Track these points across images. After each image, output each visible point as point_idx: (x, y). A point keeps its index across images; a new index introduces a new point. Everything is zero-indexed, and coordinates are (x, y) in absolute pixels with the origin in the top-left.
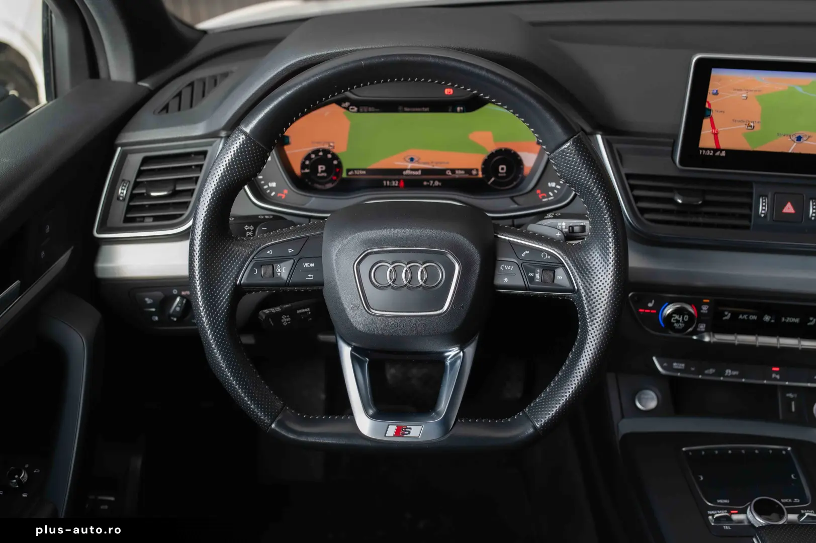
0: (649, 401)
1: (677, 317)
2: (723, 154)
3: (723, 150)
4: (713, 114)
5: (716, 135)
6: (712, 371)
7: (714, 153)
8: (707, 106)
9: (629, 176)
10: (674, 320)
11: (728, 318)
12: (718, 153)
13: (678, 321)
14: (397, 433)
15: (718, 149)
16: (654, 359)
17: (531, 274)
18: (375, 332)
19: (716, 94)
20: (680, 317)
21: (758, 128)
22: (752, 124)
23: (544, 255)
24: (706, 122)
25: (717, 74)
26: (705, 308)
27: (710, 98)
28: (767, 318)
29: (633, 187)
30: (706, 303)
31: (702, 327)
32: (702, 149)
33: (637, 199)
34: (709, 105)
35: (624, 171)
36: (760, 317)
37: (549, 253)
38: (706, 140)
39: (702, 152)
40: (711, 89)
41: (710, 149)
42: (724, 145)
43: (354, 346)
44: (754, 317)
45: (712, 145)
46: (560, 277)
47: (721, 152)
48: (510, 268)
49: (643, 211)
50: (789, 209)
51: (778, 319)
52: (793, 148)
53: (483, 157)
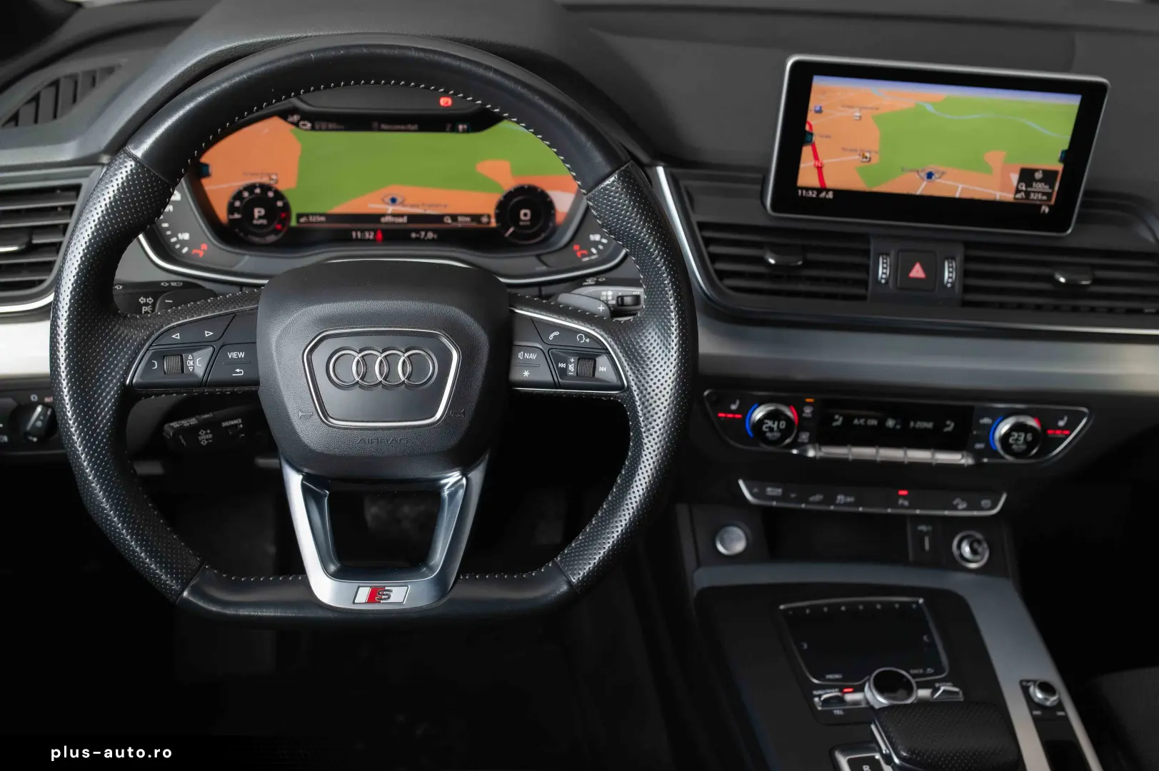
0: (735, 542)
1: (770, 423)
2: (830, 195)
3: (829, 190)
4: (816, 139)
5: (820, 169)
6: (818, 497)
7: (818, 195)
8: (807, 128)
9: (702, 226)
10: (766, 427)
11: (838, 423)
12: (823, 195)
13: (771, 429)
14: (372, 598)
15: (823, 189)
16: (741, 483)
17: (562, 365)
18: (337, 452)
19: (819, 111)
20: (774, 424)
21: (875, 160)
22: (868, 155)
23: (581, 338)
24: (807, 151)
25: (820, 84)
26: (808, 411)
27: (812, 117)
28: (890, 423)
29: (708, 242)
30: (809, 404)
31: (804, 437)
32: (802, 188)
33: (715, 258)
34: (811, 126)
35: (695, 218)
36: (882, 422)
37: (588, 335)
38: (807, 177)
39: (802, 193)
40: (812, 105)
41: (813, 189)
42: (830, 183)
43: (306, 473)
44: (874, 422)
45: (816, 184)
46: (603, 368)
47: (827, 193)
48: (533, 356)
49: (722, 275)
50: (917, 272)
51: (905, 423)
52: (922, 188)
53: (496, 197)
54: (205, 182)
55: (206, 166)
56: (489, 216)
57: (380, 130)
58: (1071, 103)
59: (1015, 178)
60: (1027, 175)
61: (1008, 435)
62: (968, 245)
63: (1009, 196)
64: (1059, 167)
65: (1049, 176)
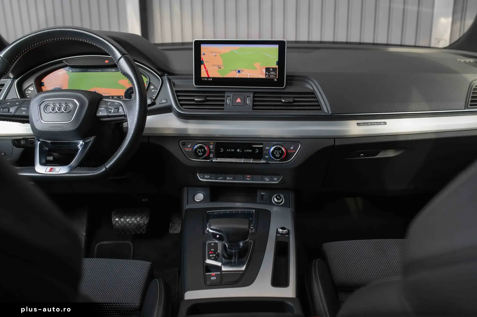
0: (200, 197)
1: (199, 150)
2: (211, 79)
3: (211, 78)
4: (205, 63)
5: (207, 72)
6: (221, 178)
7: (208, 79)
8: (201, 60)
9: (177, 92)
10: (198, 151)
11: (222, 151)
12: (209, 79)
13: (199, 152)
14: (51, 170)
15: (209, 78)
16: (197, 174)
17: (110, 110)
19: (204, 54)
20: (200, 150)
21: (222, 67)
22: (220, 66)
23: (116, 103)
24: (202, 66)
25: (203, 46)
26: (211, 146)
27: (202, 56)
28: (238, 150)
29: (178, 96)
30: (212, 144)
31: (211, 155)
32: (203, 78)
33: (180, 100)
34: (202, 59)
35: (174, 89)
36: (236, 150)
38: (204, 74)
39: (203, 79)
40: (202, 53)
41: (206, 78)
42: (210, 76)
44: (233, 150)
45: (207, 76)
46: (121, 110)
47: (210, 79)
48: (103, 109)
49: (182, 105)
50: (239, 100)
51: (243, 151)
52: (238, 76)
53: (125, 90)
54: (42, 87)
55: (43, 83)
56: (123, 96)
57: (91, 72)
58: (276, 47)
59: (264, 71)
60: (268, 69)
61: (273, 151)
62: (255, 93)
63: (263, 76)
64: (277, 67)
65: (274, 69)
